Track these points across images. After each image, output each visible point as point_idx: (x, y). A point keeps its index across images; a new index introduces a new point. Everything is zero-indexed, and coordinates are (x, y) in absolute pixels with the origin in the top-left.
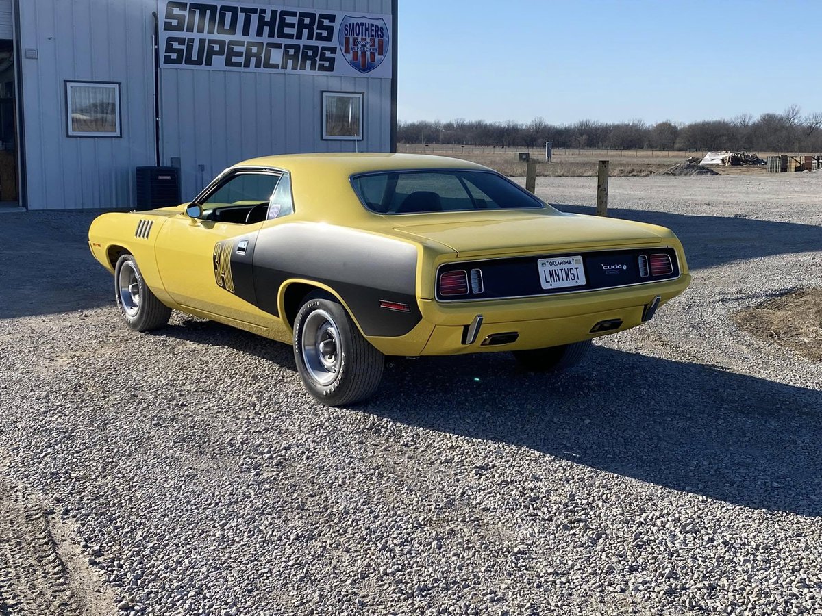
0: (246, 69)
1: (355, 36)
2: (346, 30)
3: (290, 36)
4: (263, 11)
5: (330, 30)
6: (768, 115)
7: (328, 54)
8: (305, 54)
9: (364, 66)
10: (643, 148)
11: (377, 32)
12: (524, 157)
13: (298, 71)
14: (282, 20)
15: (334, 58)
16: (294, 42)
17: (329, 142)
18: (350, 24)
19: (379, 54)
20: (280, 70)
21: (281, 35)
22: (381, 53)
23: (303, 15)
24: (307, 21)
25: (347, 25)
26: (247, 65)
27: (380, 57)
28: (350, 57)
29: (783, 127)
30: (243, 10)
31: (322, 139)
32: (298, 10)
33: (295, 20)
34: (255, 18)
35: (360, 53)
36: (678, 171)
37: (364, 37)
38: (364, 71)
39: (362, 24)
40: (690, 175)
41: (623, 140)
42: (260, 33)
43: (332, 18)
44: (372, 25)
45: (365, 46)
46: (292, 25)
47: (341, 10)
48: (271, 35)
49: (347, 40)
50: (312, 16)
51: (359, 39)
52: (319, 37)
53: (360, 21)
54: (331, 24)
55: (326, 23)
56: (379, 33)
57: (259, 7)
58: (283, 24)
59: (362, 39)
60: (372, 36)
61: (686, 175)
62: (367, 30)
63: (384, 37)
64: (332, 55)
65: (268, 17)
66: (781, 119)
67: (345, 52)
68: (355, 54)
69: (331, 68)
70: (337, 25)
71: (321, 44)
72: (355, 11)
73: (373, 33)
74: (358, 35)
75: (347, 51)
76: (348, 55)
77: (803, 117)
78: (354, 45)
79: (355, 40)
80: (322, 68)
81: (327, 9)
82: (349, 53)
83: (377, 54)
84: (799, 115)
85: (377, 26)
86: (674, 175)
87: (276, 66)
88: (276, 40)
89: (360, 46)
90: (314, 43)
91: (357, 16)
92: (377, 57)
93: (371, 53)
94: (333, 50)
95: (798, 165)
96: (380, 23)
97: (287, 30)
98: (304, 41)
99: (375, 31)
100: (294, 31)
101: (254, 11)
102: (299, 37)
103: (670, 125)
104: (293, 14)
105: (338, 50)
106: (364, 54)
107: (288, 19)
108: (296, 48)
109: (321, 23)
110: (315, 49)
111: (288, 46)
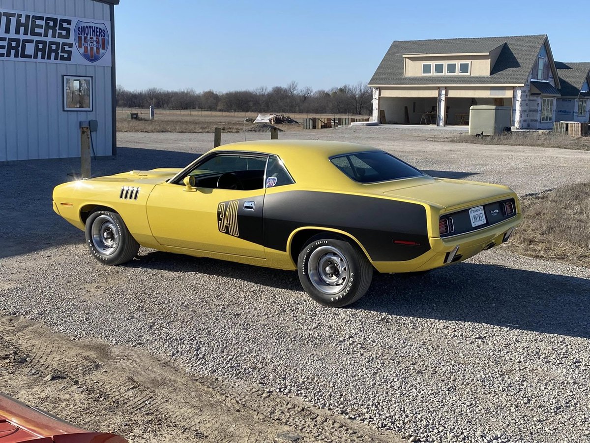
0: (8, 58)
1: (86, 36)
2: (79, 31)
3: (39, 35)
4: (20, 16)
5: (68, 30)
6: (277, 87)
7: (67, 48)
8: (50, 47)
9: (92, 57)
10: (195, 109)
11: (100, 33)
12: (135, 116)
13: (46, 60)
14: (34, 22)
15: (71, 51)
16: (42, 38)
17: (69, 112)
18: (82, 27)
19: (102, 49)
20: (32, 60)
21: (33, 33)
22: (103, 48)
23: (48, 19)
24: (51, 24)
25: (79, 28)
26: (8, 55)
27: (103, 51)
28: (82, 50)
29: (287, 96)
30: (5, 14)
31: (64, 110)
32: (45, 16)
33: (43, 23)
34: (14, 20)
35: (89, 48)
36: (257, 129)
37: (92, 36)
38: (92, 61)
39: (90, 27)
40: (266, 131)
41: (181, 103)
42: (17, 32)
43: (69, 22)
44: (97, 28)
45: (93, 43)
46: (41, 26)
47: (75, 16)
48: (26, 33)
49: (80, 38)
50: (55, 20)
51: (89, 38)
52: (61, 36)
53: (88, 25)
54: (68, 26)
55: (65, 25)
56: (102, 34)
57: (16, 12)
58: (34, 26)
59: (90, 38)
60: (97, 36)
61: (263, 131)
62: (93, 31)
63: (106, 37)
64: (70, 49)
65: (23, 20)
66: (285, 91)
67: (79, 47)
68: (86, 48)
69: (69, 59)
70: (72, 27)
71: (61, 41)
72: (85, 17)
73: (98, 34)
74: (87, 35)
75: (80, 46)
76: (81, 49)
77: (299, 89)
78: (85, 42)
79: (86, 38)
80: (62, 58)
81: (65, 15)
82: (81, 47)
83: (101, 49)
84: (297, 88)
85: (100, 29)
86: (255, 131)
87: (29, 56)
88: (29, 37)
89: (89, 43)
90: (56, 40)
91: (87, 21)
92: (101, 51)
93: (97, 48)
94: (70, 45)
95: (323, 124)
96: (102, 27)
97: (37, 30)
98: (49, 39)
99: (98, 32)
100: (42, 31)
101: (13, 15)
102: (46, 35)
103: (213, 93)
104: (41, 18)
105: (74, 45)
106: (92, 48)
107: (38, 22)
108: (44, 43)
109: (61, 25)
110: (57, 44)
111: (37, 42)
